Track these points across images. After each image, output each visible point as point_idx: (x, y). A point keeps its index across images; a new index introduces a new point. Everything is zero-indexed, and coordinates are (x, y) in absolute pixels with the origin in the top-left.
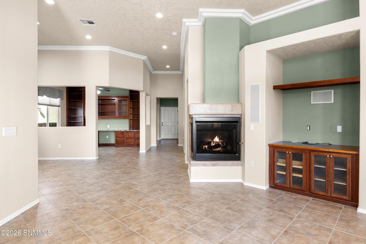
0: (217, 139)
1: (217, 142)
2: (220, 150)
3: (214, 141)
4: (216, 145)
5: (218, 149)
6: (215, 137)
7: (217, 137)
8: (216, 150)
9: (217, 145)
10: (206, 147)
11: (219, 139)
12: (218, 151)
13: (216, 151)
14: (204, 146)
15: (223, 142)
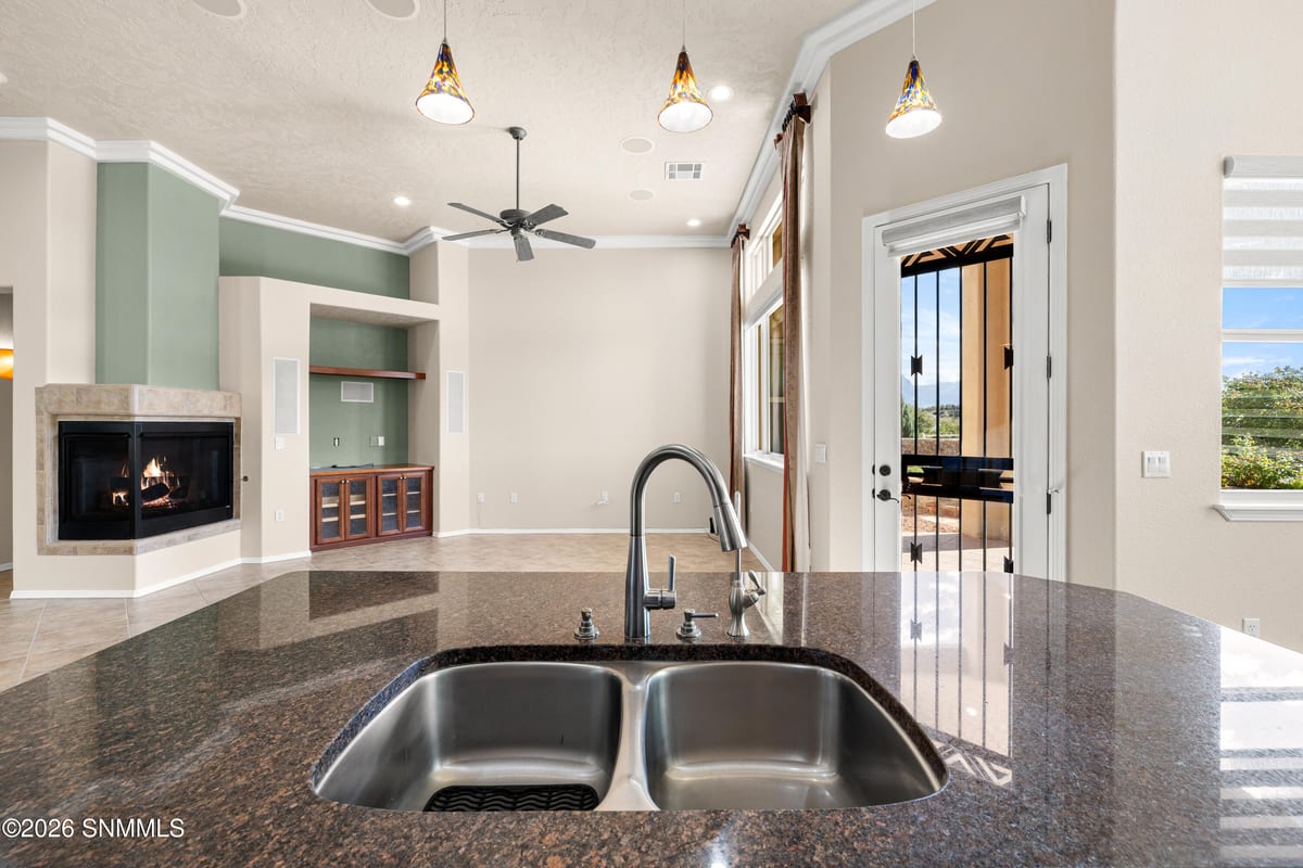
0: (154, 470)
1: (154, 478)
2: (166, 505)
3: (146, 474)
4: (151, 486)
5: (160, 501)
6: (151, 461)
7: (154, 461)
8: (152, 503)
9: (157, 489)
10: (122, 495)
11: (162, 469)
12: (160, 506)
13: (153, 506)
14: (115, 495)
15: (175, 478)
